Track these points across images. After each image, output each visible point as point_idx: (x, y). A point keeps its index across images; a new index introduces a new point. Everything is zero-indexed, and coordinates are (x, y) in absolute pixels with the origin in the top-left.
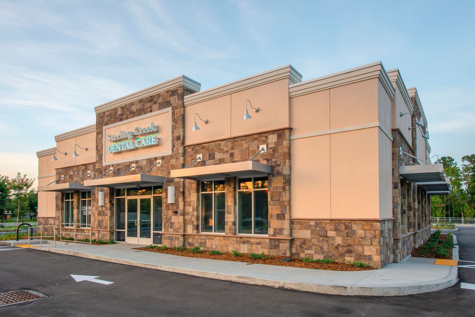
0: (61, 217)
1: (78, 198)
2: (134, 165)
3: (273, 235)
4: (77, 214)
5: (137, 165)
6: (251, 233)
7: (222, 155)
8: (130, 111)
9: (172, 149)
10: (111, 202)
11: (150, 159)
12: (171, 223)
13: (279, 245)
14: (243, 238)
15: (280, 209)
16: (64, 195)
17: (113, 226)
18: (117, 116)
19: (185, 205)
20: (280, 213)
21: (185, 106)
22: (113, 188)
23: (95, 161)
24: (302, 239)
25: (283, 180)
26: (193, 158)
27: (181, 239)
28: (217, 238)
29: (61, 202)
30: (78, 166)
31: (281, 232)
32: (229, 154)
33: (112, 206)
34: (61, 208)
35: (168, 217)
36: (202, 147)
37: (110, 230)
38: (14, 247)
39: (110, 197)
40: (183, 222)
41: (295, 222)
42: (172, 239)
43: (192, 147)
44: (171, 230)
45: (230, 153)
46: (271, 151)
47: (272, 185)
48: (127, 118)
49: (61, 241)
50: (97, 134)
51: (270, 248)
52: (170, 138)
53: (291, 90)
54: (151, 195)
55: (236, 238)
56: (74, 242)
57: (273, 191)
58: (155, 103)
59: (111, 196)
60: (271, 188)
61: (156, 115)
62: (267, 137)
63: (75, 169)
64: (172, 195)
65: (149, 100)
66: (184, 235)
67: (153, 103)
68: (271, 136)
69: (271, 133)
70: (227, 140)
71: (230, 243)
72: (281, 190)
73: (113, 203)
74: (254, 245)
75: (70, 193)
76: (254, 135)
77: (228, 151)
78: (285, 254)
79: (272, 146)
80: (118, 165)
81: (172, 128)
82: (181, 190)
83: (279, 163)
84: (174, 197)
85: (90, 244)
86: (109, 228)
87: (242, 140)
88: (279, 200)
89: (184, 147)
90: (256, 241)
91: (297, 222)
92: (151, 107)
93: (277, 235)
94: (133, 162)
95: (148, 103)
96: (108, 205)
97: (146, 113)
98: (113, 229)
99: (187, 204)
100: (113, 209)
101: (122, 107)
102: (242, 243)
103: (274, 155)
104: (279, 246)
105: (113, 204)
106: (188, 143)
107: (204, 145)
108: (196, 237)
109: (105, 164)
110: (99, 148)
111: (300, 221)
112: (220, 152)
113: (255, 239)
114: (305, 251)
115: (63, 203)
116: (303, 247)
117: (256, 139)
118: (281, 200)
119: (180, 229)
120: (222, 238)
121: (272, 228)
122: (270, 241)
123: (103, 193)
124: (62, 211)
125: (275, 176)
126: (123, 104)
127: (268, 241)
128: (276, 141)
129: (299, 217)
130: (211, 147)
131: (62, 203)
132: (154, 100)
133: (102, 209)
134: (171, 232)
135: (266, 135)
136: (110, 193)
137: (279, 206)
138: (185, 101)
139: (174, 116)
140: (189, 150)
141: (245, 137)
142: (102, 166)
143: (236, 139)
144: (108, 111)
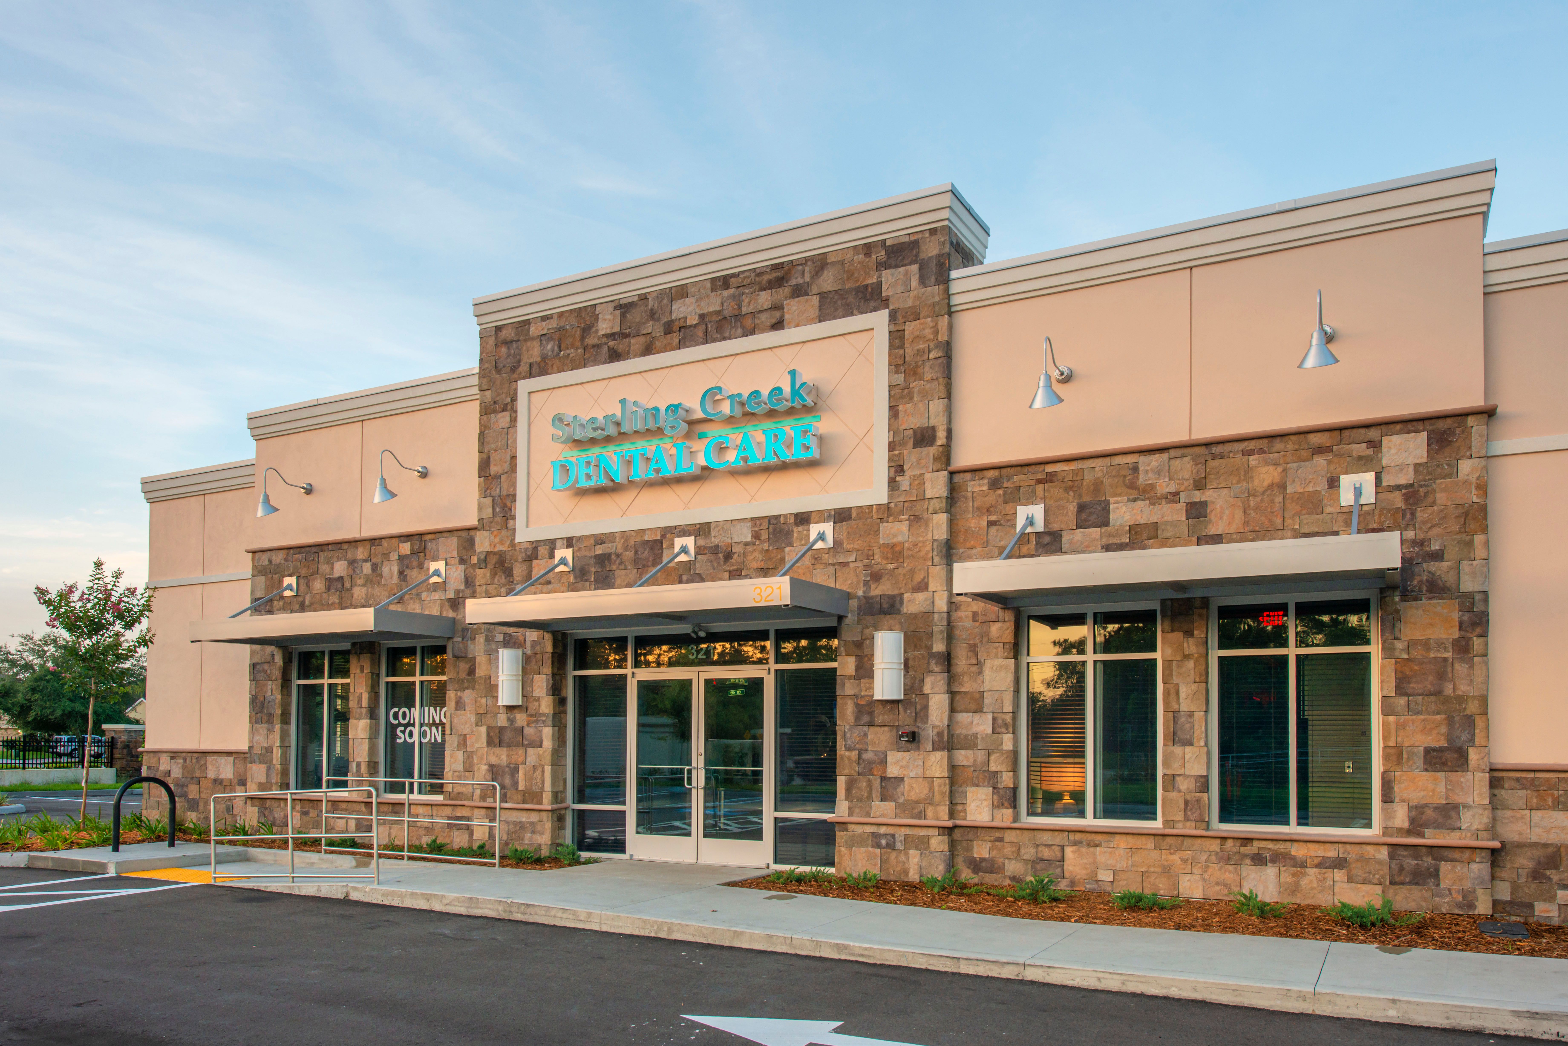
0: (277, 753)
1: (373, 673)
2: (689, 542)
3: (1409, 832)
4: (370, 739)
5: (701, 542)
6: (1287, 823)
7: (1146, 510)
8: (665, 319)
9: (892, 482)
10: (556, 690)
11: (773, 521)
12: (883, 779)
13: (1437, 870)
14: (1256, 844)
15: (1443, 729)
16: (290, 661)
17: (564, 791)
18: (591, 341)
19: (953, 710)
20: (1443, 743)
21: (953, 309)
22: (564, 635)
23: (474, 522)
24: (1545, 845)
25: (1456, 615)
26: (993, 518)
27: (938, 843)
28: (1122, 842)
29: (282, 687)
30: (374, 541)
31: (1450, 817)
32: (1181, 506)
33: (562, 709)
34: (283, 714)
35: (868, 756)
36: (1040, 476)
37: (555, 806)
38: (119, 881)
39: (556, 670)
40: (946, 774)
41: (1509, 778)
42: (891, 846)
43: (991, 474)
44: (883, 810)
45: (1187, 504)
46: (1397, 500)
47: (1397, 634)
48: (648, 350)
49: (326, 852)
50: (487, 410)
51: (1392, 883)
52: (881, 437)
53: (1494, 262)
54: (766, 666)
55: (1218, 841)
56: (402, 858)
57: (1406, 656)
58: (799, 292)
59: (556, 665)
60: (1399, 645)
61: (805, 342)
62: (1375, 445)
63: (361, 553)
64: (895, 666)
65: (766, 278)
66: (949, 831)
67: (786, 291)
68: (1395, 438)
69: (1399, 427)
70: (1173, 453)
71: (1185, 861)
72: (1449, 655)
73: (563, 694)
74: (1312, 872)
75: (323, 653)
76: (1311, 436)
77: (1176, 494)
78: (1472, 906)
79: (1405, 478)
80: (600, 540)
81: (890, 396)
82: (939, 647)
83: (1435, 546)
84: (902, 672)
85: (493, 865)
86: (547, 797)
87: (1251, 453)
88: (1438, 693)
89: (952, 473)
90: (1320, 853)
91: (1518, 780)
92: (778, 307)
93: (1428, 832)
94: (684, 531)
95: (763, 289)
96: (546, 705)
97: (749, 332)
98: (563, 801)
99: (960, 703)
100: (563, 721)
101: (622, 302)
102: (1248, 861)
103: (1413, 514)
104: (1435, 874)
105: (562, 701)
106: (964, 457)
107: (1050, 468)
108: (1009, 836)
109: (524, 534)
110: (494, 469)
111: (1531, 775)
112: (1135, 500)
113: (1316, 846)
114: (1559, 892)
115: (289, 694)
116: (1550, 879)
117: (1319, 450)
118: (1448, 689)
119: (932, 802)
120: (1150, 843)
121: (1403, 801)
122: (1391, 856)
123: (519, 652)
124: (285, 726)
125: (1417, 599)
126: (628, 291)
127: (1384, 853)
128: (1424, 460)
129: (1527, 762)
130: (1088, 477)
131: (285, 692)
132: (793, 282)
133: (511, 721)
134: (883, 816)
135: (1373, 434)
136: (553, 654)
137: (1438, 717)
138: (954, 288)
139: (902, 347)
140: (976, 487)
141: (1266, 441)
142: (513, 544)
143: (1215, 449)
144: (544, 318)
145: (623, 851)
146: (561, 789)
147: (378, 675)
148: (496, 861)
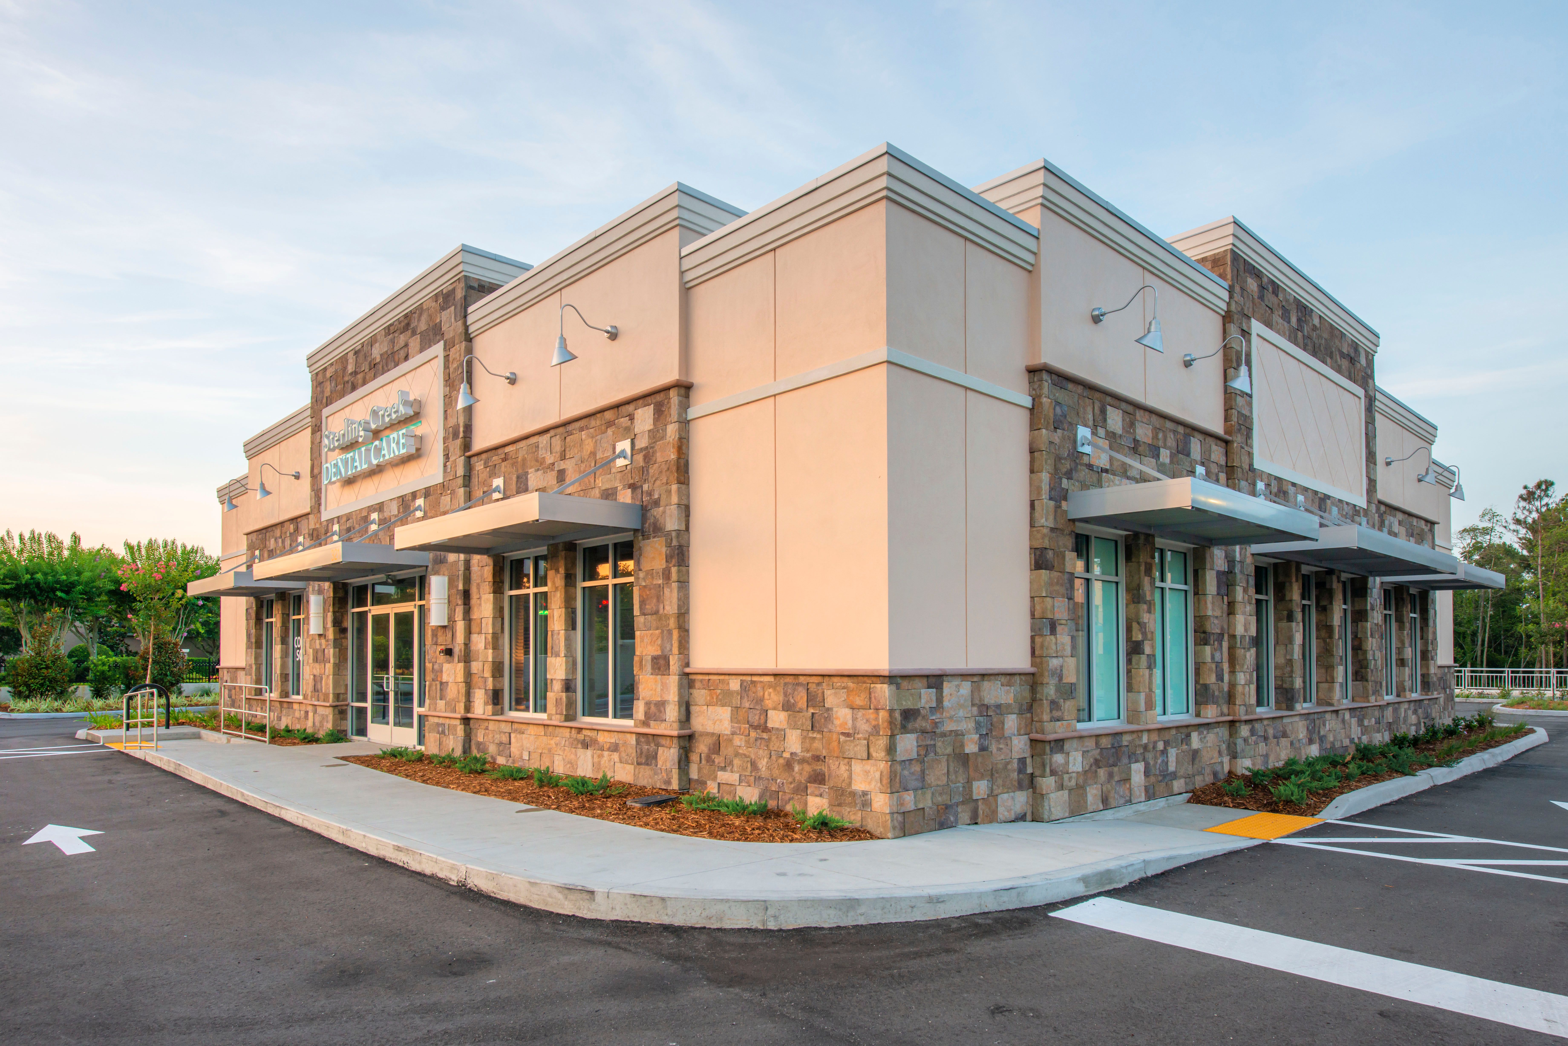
0: (254, 667)
1: (283, 614)
2: (374, 516)
3: (645, 724)
4: (282, 658)
5: (381, 517)
6: (607, 716)
7: (542, 477)
8: (369, 359)
9: (445, 466)
10: (338, 623)
11: (402, 498)
12: (442, 683)
13: (656, 754)
14: (585, 732)
15: (659, 642)
16: (262, 606)
17: (346, 693)
18: (346, 379)
19: (469, 632)
20: (659, 653)
21: (472, 336)
22: (345, 585)
23: (309, 508)
24: (713, 734)
25: (664, 549)
26: (485, 489)
27: (460, 730)
28: (532, 730)
29: (256, 624)
30: (283, 523)
31: (660, 712)
32: (555, 473)
33: (342, 636)
34: (256, 642)
35: (436, 667)
36: (503, 456)
37: (335, 704)
38: (103, 747)
39: (337, 609)
40: (462, 680)
41: (699, 680)
42: (443, 732)
43: (484, 456)
44: (441, 706)
45: (558, 471)
46: (640, 459)
47: (642, 567)
48: (364, 383)
49: (224, 733)
50: (313, 432)
51: (638, 764)
52: (441, 435)
53: (687, 264)
54: (413, 603)
55: (568, 730)
56: (240, 736)
57: (644, 584)
58: (414, 333)
59: (337, 606)
60: (641, 575)
61: (416, 369)
62: (631, 417)
63: (278, 533)
64: (442, 601)
65: (403, 324)
66: (466, 721)
67: (409, 332)
68: (640, 411)
69: (641, 402)
70: (552, 433)
71: (557, 744)
72: (660, 582)
73: (343, 624)
74: (606, 753)
76: (606, 413)
77: (553, 464)
78: (668, 782)
79: (642, 443)
80: (348, 517)
81: (445, 404)
82: (462, 586)
83: (656, 496)
84: (446, 605)
85: (265, 742)
86: (331, 696)
87: (581, 429)
88: (656, 613)
89: (469, 457)
90: (609, 740)
91: (701, 681)
92: (406, 345)
93: (652, 723)
94: (371, 509)
95: (401, 333)
96: (332, 633)
97: (396, 365)
98: (345, 699)
99: (472, 626)
100: (344, 644)
101: (357, 349)
102: (580, 746)
103: (647, 471)
104: (655, 757)
105: (344, 631)
106: (476, 444)
107: (507, 449)
108: (492, 725)
109: (325, 516)
110: (316, 471)
111: (707, 677)
112: (538, 470)
113: (606, 734)
114: (719, 773)
115: (261, 629)
116: (713, 761)
117: (610, 424)
118: (661, 609)
119: (459, 701)
120: (542, 731)
121: (643, 699)
122: (638, 742)
123: (322, 597)
124: (258, 651)
125: (648, 538)
126: (355, 343)
127: (632, 740)
128: (652, 427)
129: (706, 667)
130: (520, 455)
131: (258, 627)
132: (412, 326)
133: (321, 644)
134: (440, 711)
135: (630, 408)
136: (334, 598)
137: (657, 632)
138: (470, 319)
139: (448, 368)
140: (479, 465)
141: (587, 419)
142: (321, 524)
143: (570, 428)
144: (332, 364)
145: (366, 736)
146: (343, 691)
147: (288, 615)
148: (267, 739)
